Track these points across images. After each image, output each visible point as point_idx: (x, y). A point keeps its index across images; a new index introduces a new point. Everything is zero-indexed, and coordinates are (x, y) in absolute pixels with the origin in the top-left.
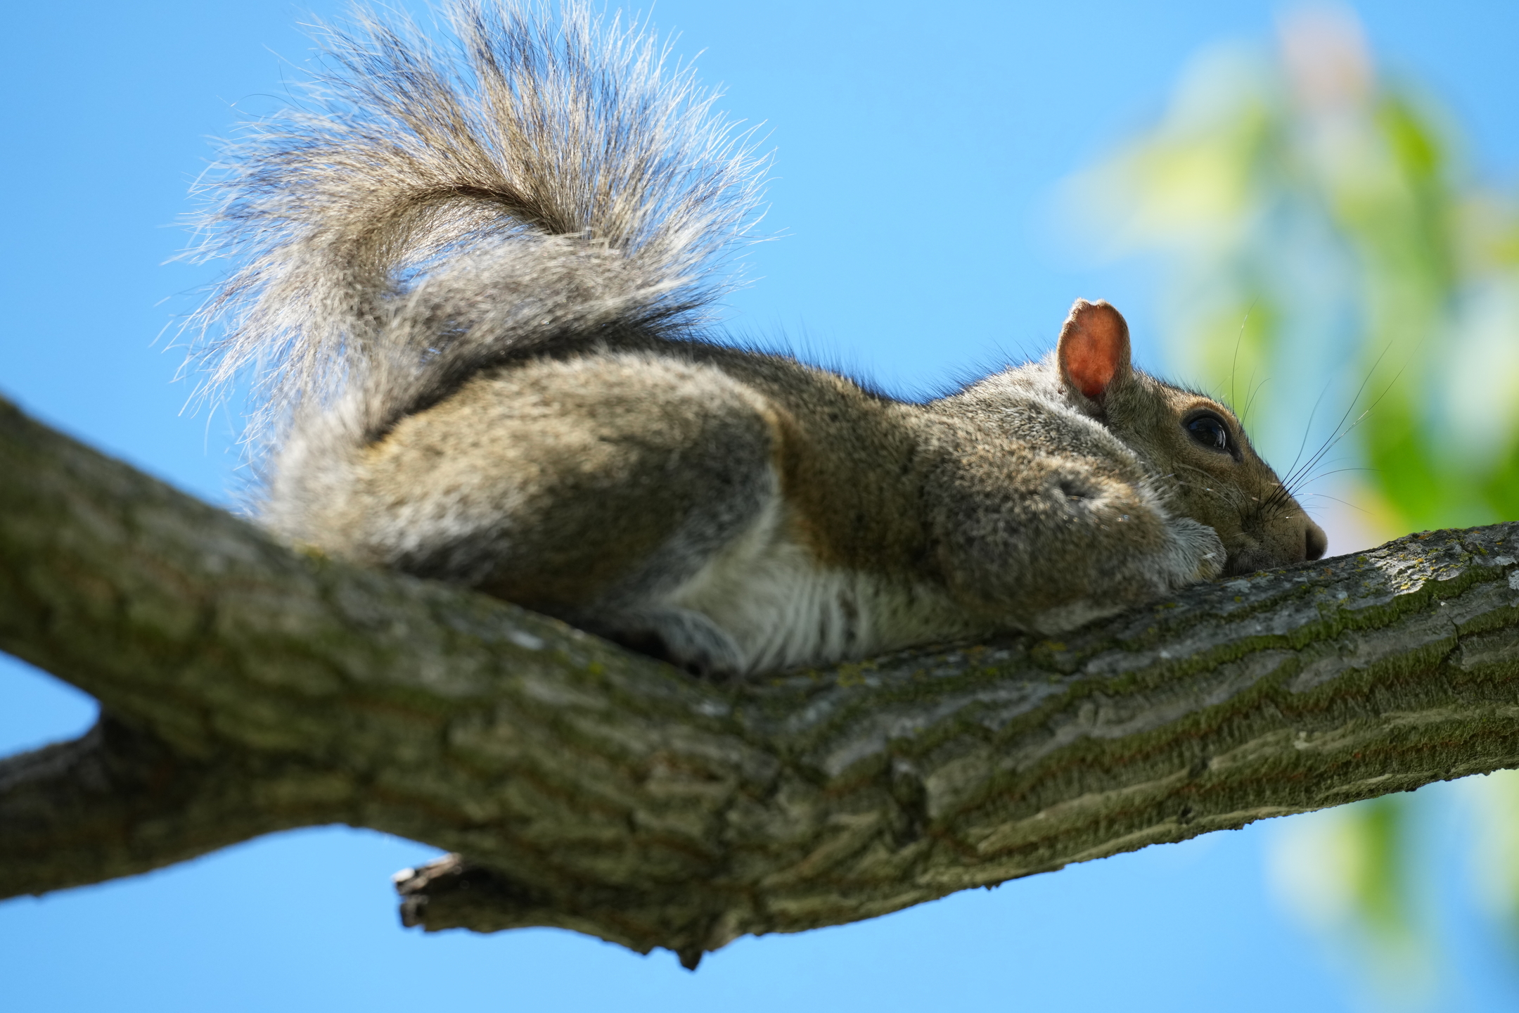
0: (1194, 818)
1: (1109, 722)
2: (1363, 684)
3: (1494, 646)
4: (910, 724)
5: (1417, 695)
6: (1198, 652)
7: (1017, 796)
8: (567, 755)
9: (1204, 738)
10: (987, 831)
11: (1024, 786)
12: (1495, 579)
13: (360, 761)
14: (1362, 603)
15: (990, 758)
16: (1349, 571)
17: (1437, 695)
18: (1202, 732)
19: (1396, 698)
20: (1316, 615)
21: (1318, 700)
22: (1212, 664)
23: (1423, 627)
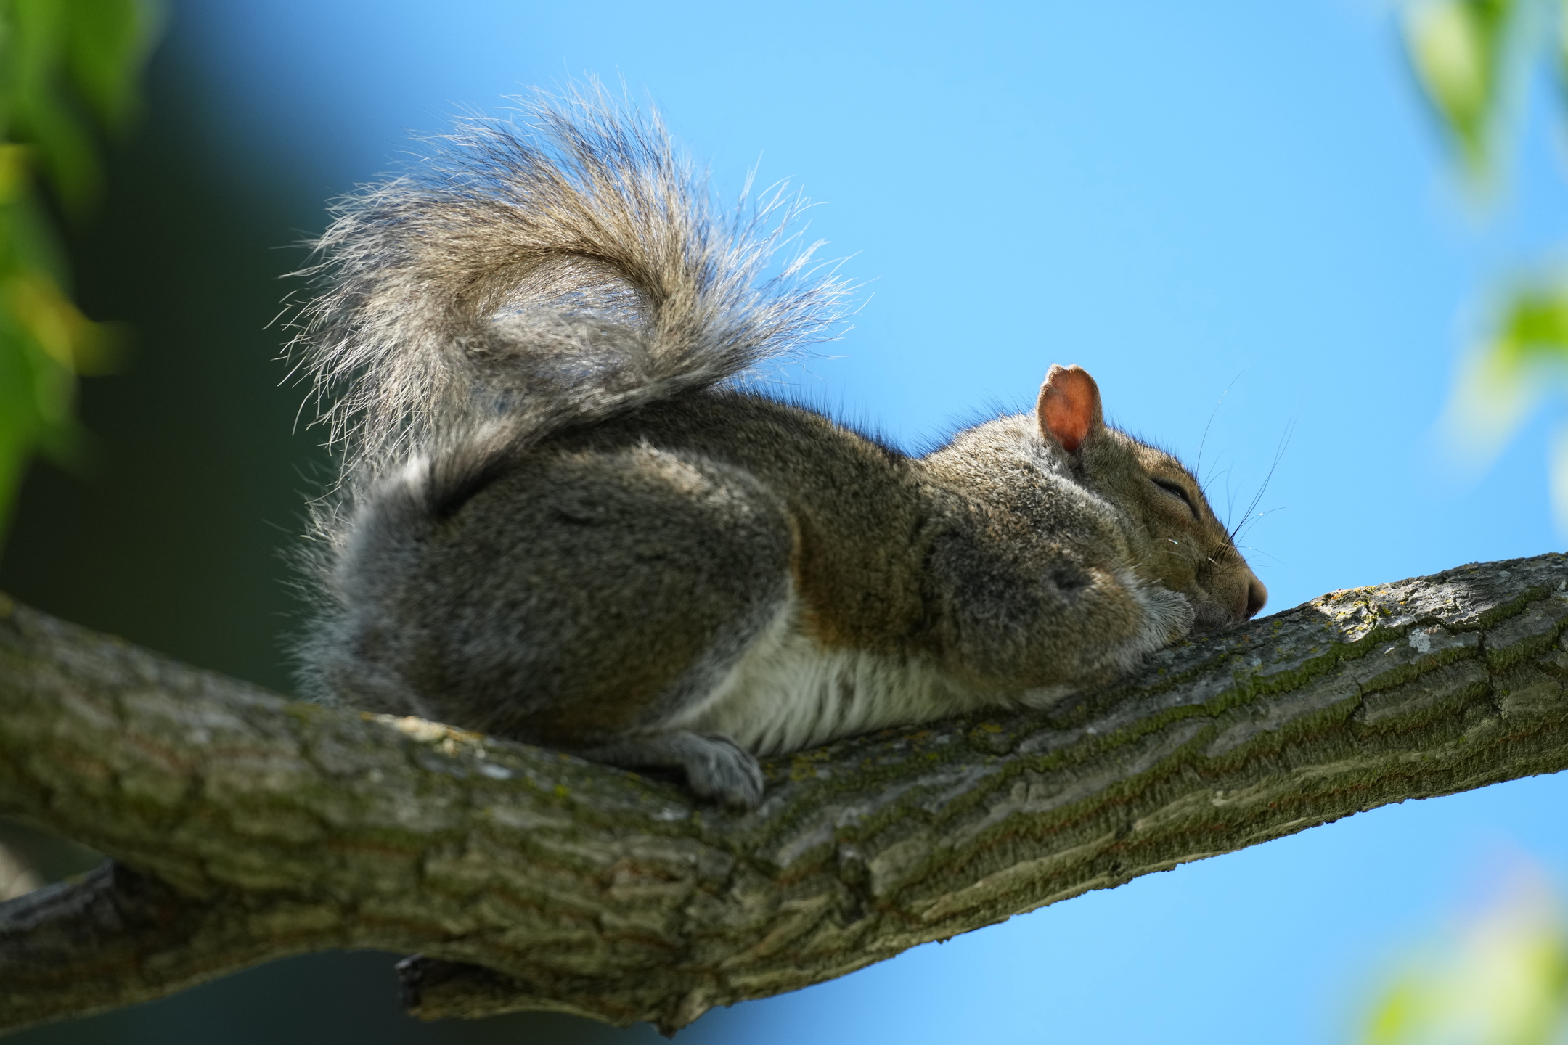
0: (1124, 871)
1: (1039, 797)
2: (1274, 744)
3: (1395, 701)
4: (856, 813)
5: (1325, 750)
6: (1121, 726)
7: (956, 869)
8: (535, 872)
9: (1128, 803)
10: (929, 903)
11: (962, 860)
12: (1397, 638)
13: (344, 895)
14: (1274, 669)
15: (929, 838)
16: (1264, 637)
17: (1344, 748)
18: (1126, 799)
19: (1306, 754)
20: (1232, 683)
21: (1233, 762)
22: (1135, 737)
23: (1329, 688)
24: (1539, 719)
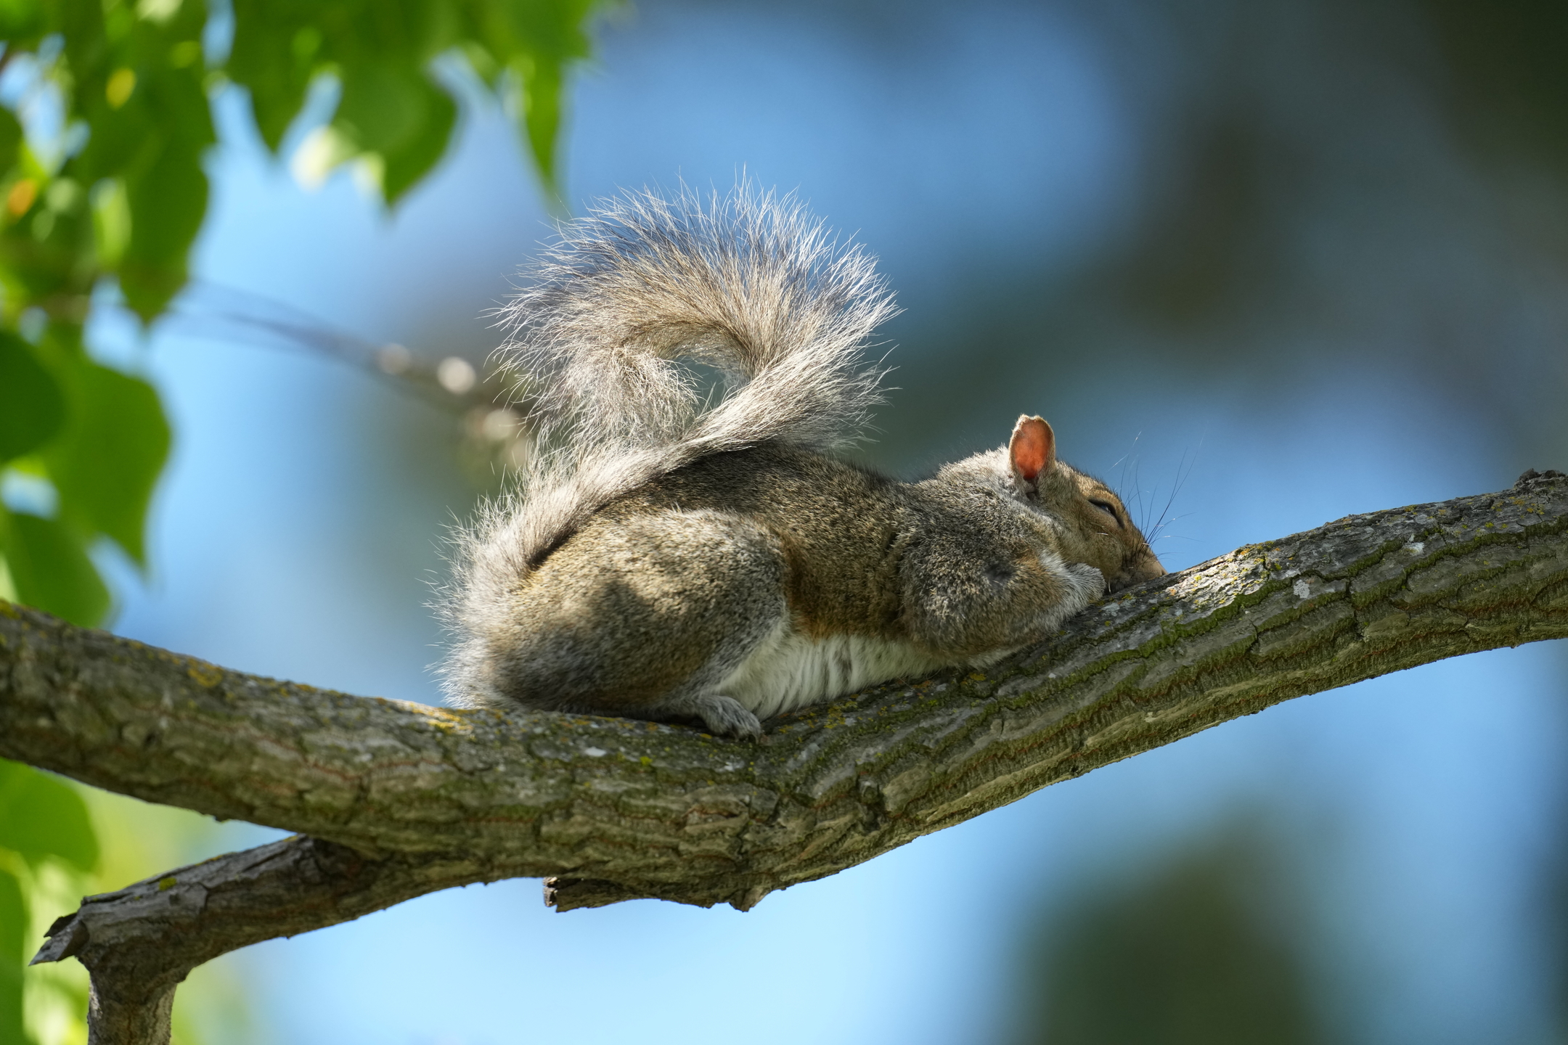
1: (1012, 729)
2: (1191, 675)
3: (1282, 636)
4: (873, 752)
5: (1230, 676)
6: (1075, 670)
7: (950, 786)
8: (625, 822)
9: (1080, 727)
10: (931, 811)
11: (953, 780)
12: (1285, 588)
13: (481, 854)
14: (1192, 618)
15: (928, 766)
17: (1244, 673)
18: (1079, 724)
19: (1215, 680)
20: (1159, 631)
21: (1160, 690)
22: (1085, 678)
23: (1233, 630)
24: (1393, 640)
